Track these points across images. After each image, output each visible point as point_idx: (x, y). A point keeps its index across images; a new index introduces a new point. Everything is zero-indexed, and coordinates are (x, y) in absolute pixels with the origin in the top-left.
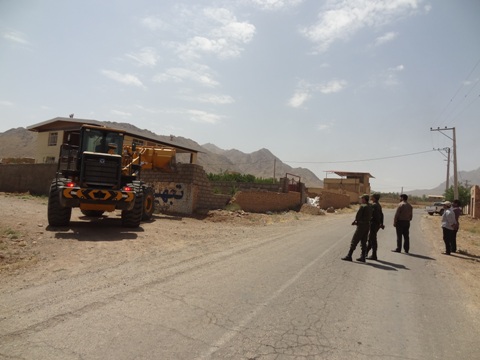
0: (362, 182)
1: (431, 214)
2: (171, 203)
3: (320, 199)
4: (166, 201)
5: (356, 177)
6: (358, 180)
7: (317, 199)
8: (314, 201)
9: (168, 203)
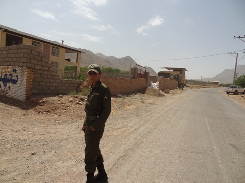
0: (181, 73)
1: (228, 93)
2: (9, 88)
3: (160, 84)
4: (5, 86)
5: (178, 71)
6: (179, 72)
7: (157, 83)
8: (155, 85)
9: (7, 88)
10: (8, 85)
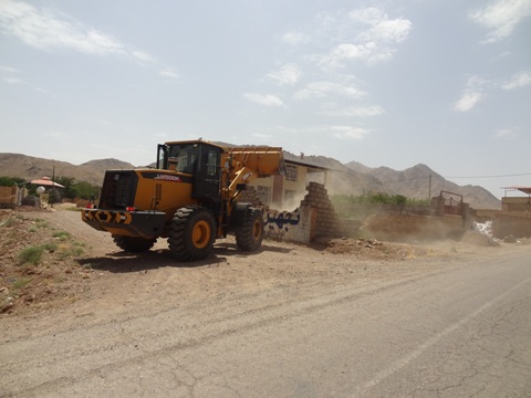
2: (287, 229)
3: (494, 224)
4: (281, 227)
9: (284, 229)
10: (284, 226)
